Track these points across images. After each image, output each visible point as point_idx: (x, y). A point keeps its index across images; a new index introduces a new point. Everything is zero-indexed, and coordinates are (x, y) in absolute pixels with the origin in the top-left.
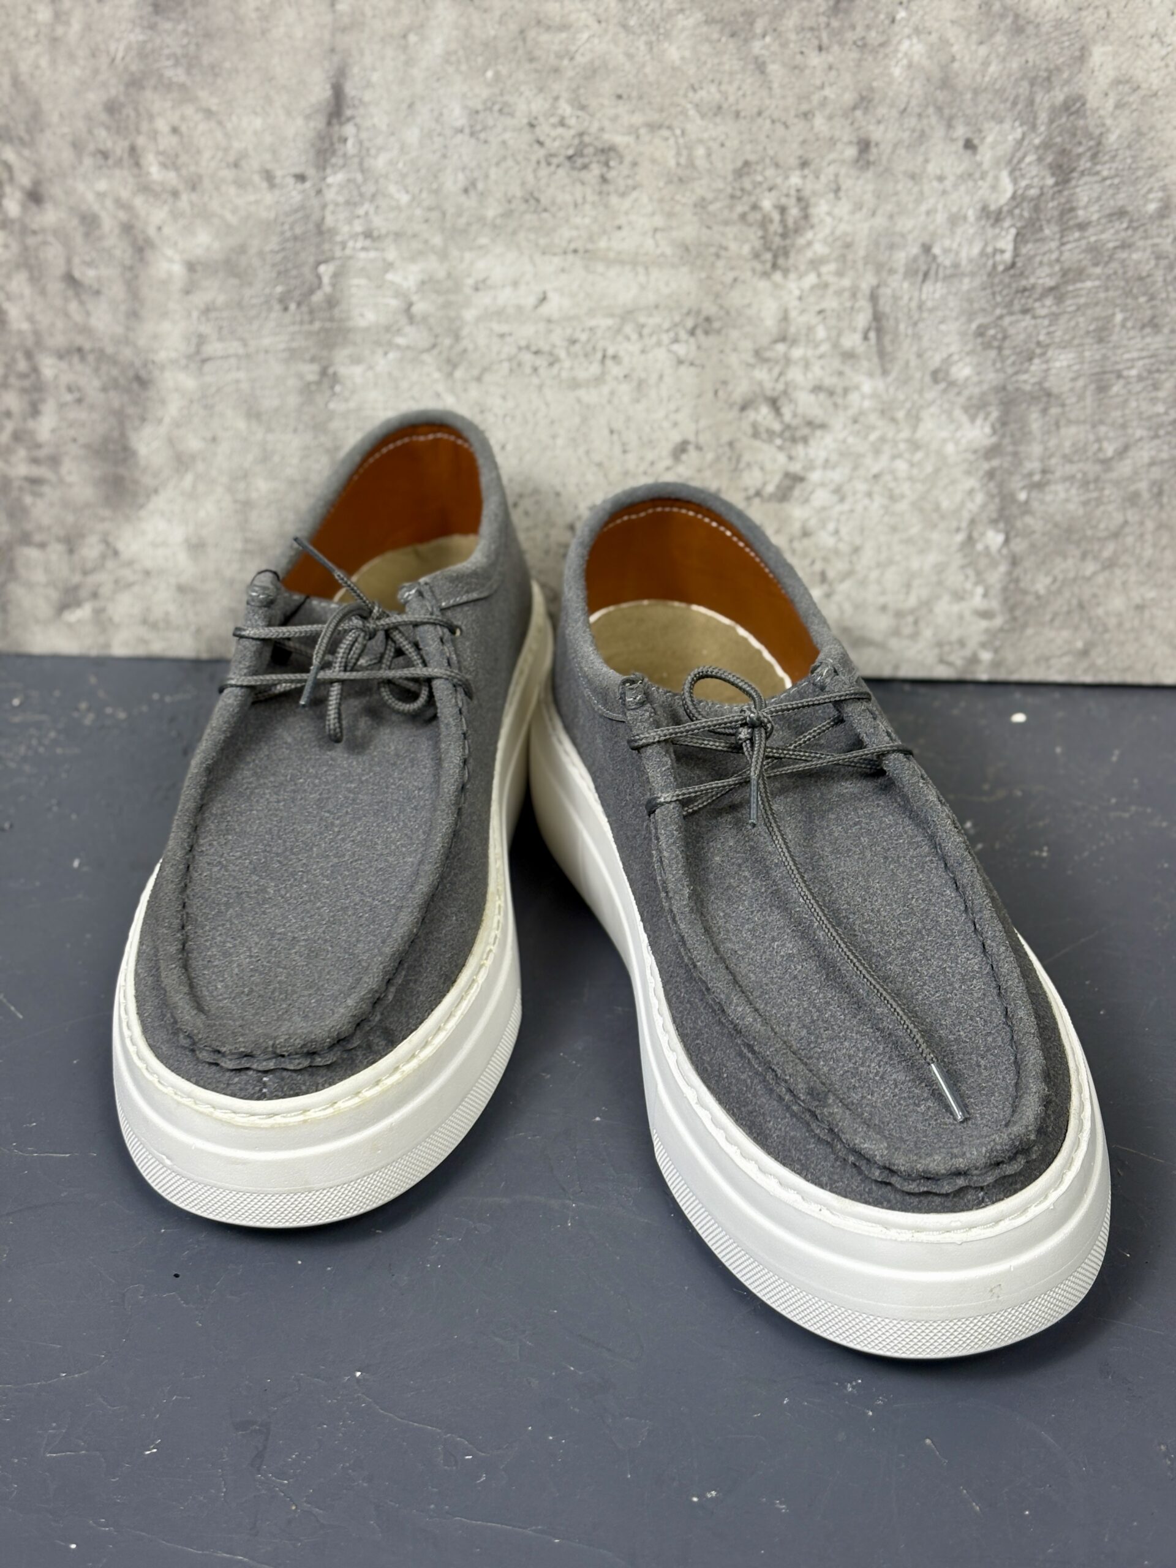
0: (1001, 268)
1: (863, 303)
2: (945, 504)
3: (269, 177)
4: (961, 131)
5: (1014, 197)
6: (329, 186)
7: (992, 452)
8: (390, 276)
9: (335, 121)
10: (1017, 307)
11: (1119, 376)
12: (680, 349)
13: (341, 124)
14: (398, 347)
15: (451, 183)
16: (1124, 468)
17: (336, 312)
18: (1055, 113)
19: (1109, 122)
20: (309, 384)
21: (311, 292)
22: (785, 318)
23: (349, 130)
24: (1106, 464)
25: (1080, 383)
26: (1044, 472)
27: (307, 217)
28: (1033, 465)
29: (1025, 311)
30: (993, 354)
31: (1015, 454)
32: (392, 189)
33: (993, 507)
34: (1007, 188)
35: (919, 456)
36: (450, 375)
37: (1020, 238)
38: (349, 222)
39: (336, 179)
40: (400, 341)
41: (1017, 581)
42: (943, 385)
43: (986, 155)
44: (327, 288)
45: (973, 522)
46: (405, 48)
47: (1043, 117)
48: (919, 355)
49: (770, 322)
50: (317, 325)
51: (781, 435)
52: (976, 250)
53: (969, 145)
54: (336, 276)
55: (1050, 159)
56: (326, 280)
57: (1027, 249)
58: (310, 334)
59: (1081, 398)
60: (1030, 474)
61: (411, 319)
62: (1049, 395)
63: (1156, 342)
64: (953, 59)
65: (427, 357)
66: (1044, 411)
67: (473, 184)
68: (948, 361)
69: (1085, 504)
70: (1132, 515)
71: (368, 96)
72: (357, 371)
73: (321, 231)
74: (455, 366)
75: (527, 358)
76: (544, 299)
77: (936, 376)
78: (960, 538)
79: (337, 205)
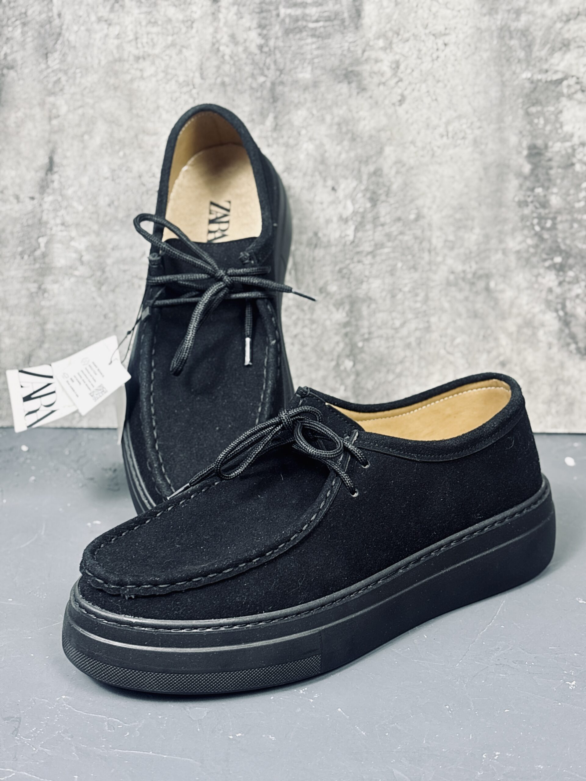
0: (348, 243)
2: (327, 348)
3: (17, 198)
4: (330, 183)
5: (353, 212)
6: (45, 202)
7: (346, 324)
8: (73, 243)
9: (49, 173)
10: (356, 259)
11: (400, 290)
13: (52, 174)
14: (76, 276)
15: (103, 201)
16: (404, 332)
17: (47, 260)
18: (370, 175)
19: (393, 180)
20: (32, 293)
21: (35, 250)
23: (56, 177)
24: (396, 330)
25: (384, 294)
26: (370, 333)
27: (34, 216)
28: (365, 330)
29: (359, 262)
30: (345, 281)
31: (357, 326)
32: (75, 204)
33: (347, 351)
34: (350, 208)
35: (314, 326)
36: (100, 289)
37: (356, 230)
38: (54, 218)
39: (49, 199)
40: (77, 273)
41: (359, 383)
42: (324, 295)
43: (341, 193)
44: (43, 248)
45: (339, 356)
46: (83, 141)
47: (365, 177)
48: (314, 281)
50: (37, 266)
52: (337, 235)
53: (333, 189)
54: (48, 243)
55: (368, 195)
56: (42, 245)
57: (360, 234)
58: (33, 270)
59: (384, 300)
60: (363, 335)
61: (82, 263)
62: (370, 299)
63: (416, 276)
64: (326, 152)
65: (89, 281)
66: (369, 306)
67: (113, 202)
68: (326, 284)
69: (388, 348)
70: (408, 353)
71: (65, 162)
72: (56, 287)
73: (41, 223)
74: (102, 284)
78: (333, 363)
79: (48, 210)
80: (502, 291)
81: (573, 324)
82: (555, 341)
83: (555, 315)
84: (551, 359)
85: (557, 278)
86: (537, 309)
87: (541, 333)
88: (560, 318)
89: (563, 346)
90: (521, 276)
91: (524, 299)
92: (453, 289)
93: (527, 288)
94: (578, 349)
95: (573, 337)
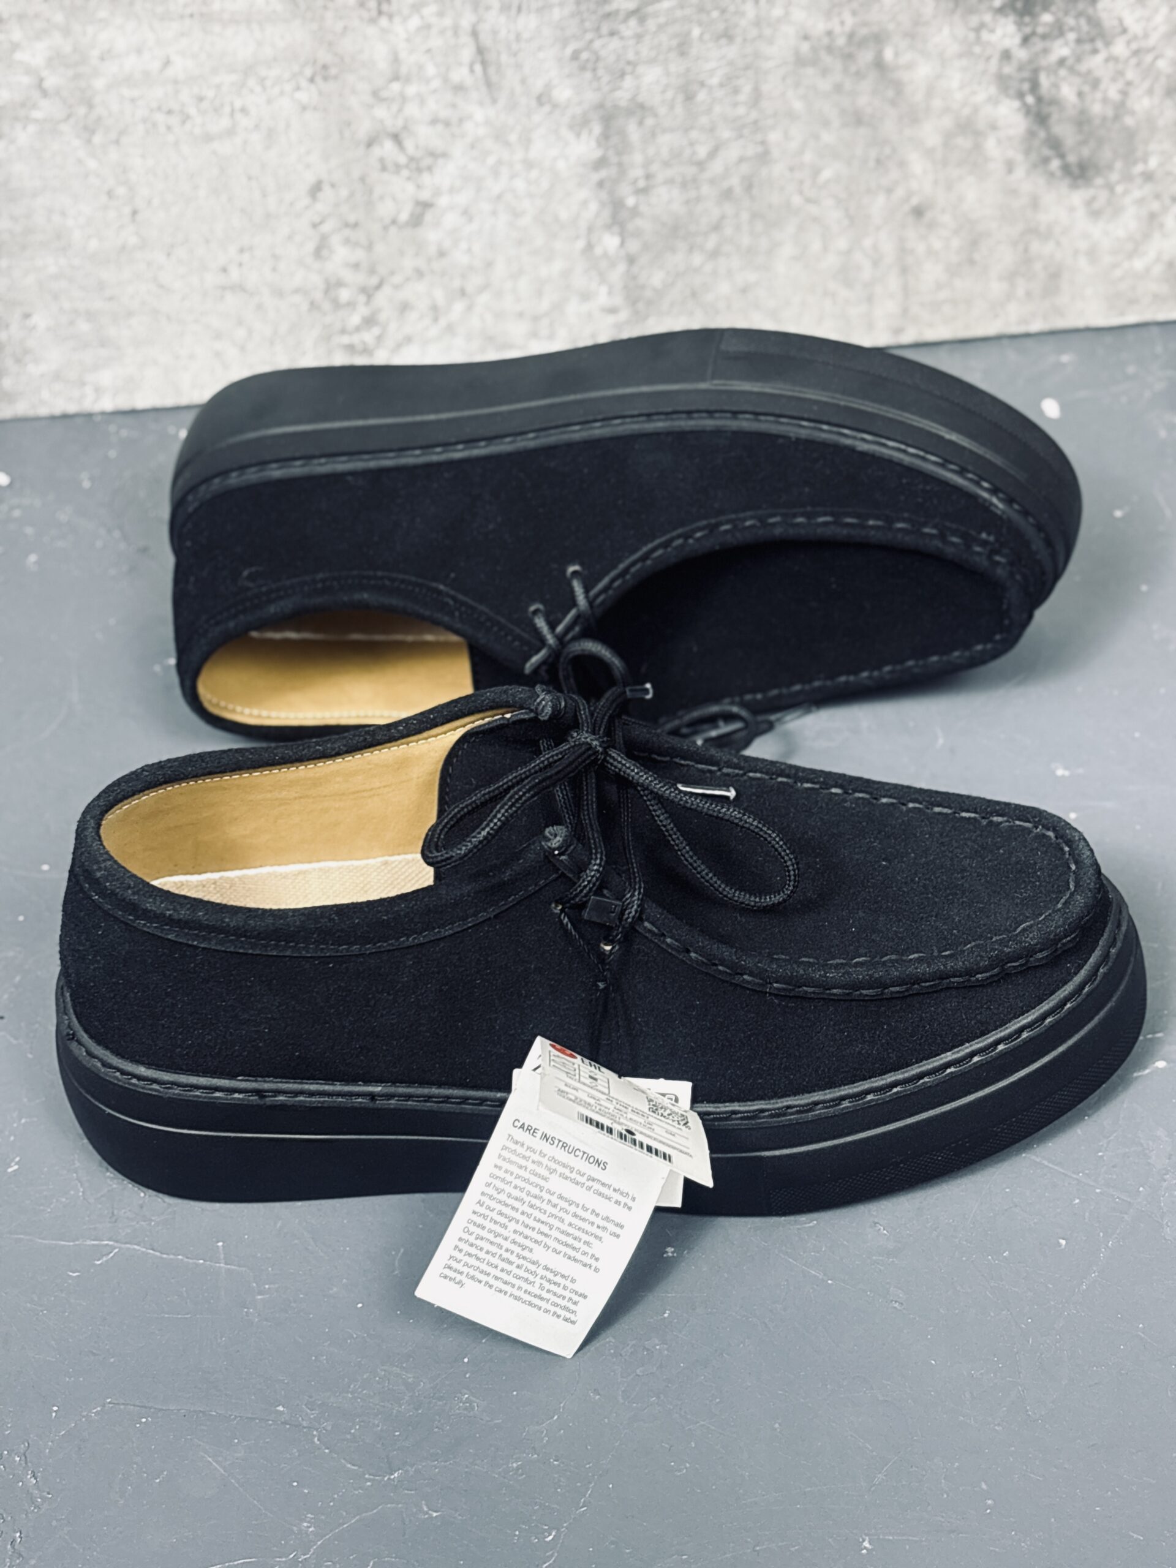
1: (466, 39)
2: (564, 215)
7: (601, 163)
8: (18, 56)
10: (605, 29)
11: (702, 84)
12: (302, 97)
14: (36, 121)
16: (716, 167)
22: (396, 60)
24: (701, 165)
25: (669, 95)
26: (648, 177)
28: (637, 172)
29: (612, 34)
30: (588, 75)
31: (620, 165)
33: (606, 214)
35: (534, 174)
36: (89, 141)
40: (37, 114)
41: (634, 278)
42: (547, 108)
45: (590, 230)
48: (523, 81)
49: (383, 65)
51: (407, 166)
59: (672, 107)
60: (635, 181)
61: (45, 93)
62: (642, 107)
63: (732, 51)
65: (65, 128)
66: (641, 123)
68: (548, 87)
69: (687, 202)
70: (729, 209)
74: (93, 132)
75: (160, 118)
76: (167, 63)
77: (542, 99)
78: (581, 244)
80: (910, 66)
81: (1055, 117)
82: (1019, 157)
83: (1016, 104)
84: (1013, 192)
85: (1019, 30)
86: (980, 97)
87: (991, 145)
88: (1027, 110)
89: (1035, 166)
90: (946, 31)
91: (954, 79)
92: (810, 71)
93: (960, 56)
94: (1066, 169)
95: (1055, 145)
